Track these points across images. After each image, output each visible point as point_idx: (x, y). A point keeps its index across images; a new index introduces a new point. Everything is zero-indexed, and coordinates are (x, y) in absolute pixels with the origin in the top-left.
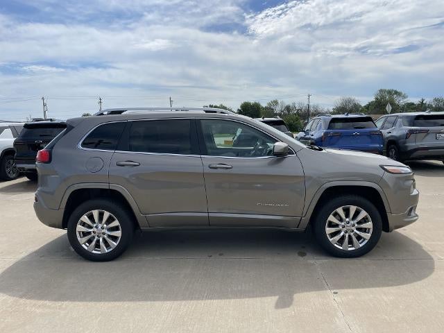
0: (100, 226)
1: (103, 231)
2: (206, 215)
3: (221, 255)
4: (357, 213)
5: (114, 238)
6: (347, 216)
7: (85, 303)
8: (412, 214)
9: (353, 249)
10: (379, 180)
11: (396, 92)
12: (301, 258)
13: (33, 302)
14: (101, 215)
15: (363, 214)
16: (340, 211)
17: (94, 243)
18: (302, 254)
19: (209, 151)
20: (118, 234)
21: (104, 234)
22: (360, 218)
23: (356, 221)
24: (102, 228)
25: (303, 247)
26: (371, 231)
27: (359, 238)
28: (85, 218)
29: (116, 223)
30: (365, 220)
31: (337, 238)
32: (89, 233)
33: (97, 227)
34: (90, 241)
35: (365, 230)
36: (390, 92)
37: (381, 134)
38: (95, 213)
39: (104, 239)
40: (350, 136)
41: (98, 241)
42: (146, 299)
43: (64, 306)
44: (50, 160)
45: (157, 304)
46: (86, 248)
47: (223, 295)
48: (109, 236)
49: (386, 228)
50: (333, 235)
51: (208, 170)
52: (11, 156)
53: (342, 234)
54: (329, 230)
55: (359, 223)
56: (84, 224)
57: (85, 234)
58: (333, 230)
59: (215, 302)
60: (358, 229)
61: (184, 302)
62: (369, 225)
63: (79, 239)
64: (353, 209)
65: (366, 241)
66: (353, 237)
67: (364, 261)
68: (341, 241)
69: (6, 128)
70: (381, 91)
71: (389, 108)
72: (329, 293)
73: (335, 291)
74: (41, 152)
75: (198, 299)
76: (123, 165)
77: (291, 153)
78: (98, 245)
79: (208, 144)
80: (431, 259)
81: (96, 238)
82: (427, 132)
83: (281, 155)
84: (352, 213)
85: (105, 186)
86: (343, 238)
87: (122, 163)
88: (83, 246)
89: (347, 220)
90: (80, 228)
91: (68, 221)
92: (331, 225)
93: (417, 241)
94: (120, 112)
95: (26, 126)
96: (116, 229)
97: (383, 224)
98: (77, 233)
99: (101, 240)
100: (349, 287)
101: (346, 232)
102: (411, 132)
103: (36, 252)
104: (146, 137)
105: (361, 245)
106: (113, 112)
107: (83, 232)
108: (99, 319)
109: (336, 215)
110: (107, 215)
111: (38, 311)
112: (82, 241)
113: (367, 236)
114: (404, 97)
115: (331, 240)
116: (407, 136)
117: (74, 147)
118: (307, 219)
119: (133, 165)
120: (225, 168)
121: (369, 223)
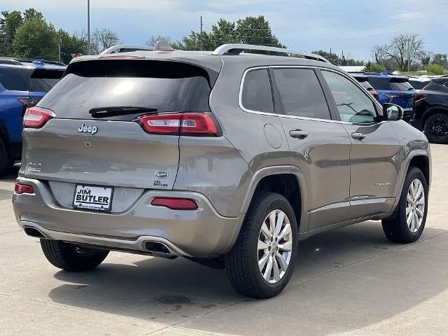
0: (274, 237)
1: (277, 245)
9: (416, 230)
15: (421, 188)
20: (289, 246)
21: (277, 249)
22: (419, 192)
23: (418, 197)
24: (276, 240)
28: (265, 227)
33: (272, 239)
53: (411, 214)
63: (259, 262)
84: (416, 188)
87: (294, 133)
90: (260, 244)
101: (413, 211)
112: (261, 265)
115: (407, 222)
118: (398, 198)
119: (303, 137)
120: (361, 138)
121: (423, 198)
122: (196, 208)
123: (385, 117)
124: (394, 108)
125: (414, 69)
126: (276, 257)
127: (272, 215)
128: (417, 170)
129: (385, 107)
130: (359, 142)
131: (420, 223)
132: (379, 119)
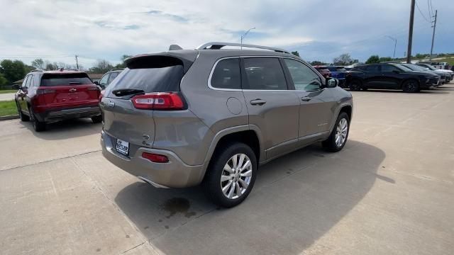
2: (297, 140)
3: (290, 170)
14: (238, 159)
16: (340, 123)
17: (233, 189)
20: (249, 173)
21: (240, 177)
24: (239, 172)
26: (346, 133)
29: (248, 163)
32: (228, 181)
33: (235, 173)
46: (228, 197)
55: (344, 129)
63: (223, 189)
65: (344, 139)
76: (255, 105)
87: (254, 102)
90: (223, 178)
96: (247, 169)
98: (221, 185)
99: (238, 184)
109: (339, 126)
110: (243, 157)
113: (345, 136)
115: (336, 142)
118: (331, 131)
119: (262, 104)
120: (308, 100)
121: (346, 128)
122: (167, 161)
123: (327, 86)
124: (333, 80)
125: (347, 65)
126: (239, 182)
127: (235, 157)
128: (345, 114)
129: (327, 80)
130: (306, 103)
131: (343, 141)
132: (323, 87)
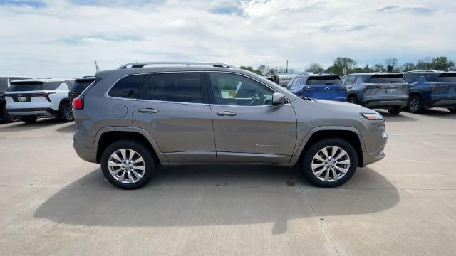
0: (127, 162)
1: (131, 165)
2: (215, 153)
3: (226, 184)
4: (338, 152)
5: (140, 172)
6: (330, 154)
7: (113, 228)
8: (381, 153)
9: (333, 180)
10: (359, 125)
11: (349, 60)
12: (290, 188)
13: (70, 226)
14: (128, 153)
15: (343, 153)
16: (324, 150)
17: (123, 175)
18: (291, 184)
19: (217, 100)
20: (143, 168)
21: (131, 168)
22: (340, 156)
23: (337, 159)
24: (130, 163)
25: (291, 178)
26: (348, 167)
27: (338, 172)
28: (114, 155)
29: (141, 159)
30: (344, 158)
31: (321, 172)
32: (119, 167)
33: (125, 163)
34: (120, 173)
35: (343, 166)
36: (344, 60)
37: (345, 89)
38: (123, 151)
39: (131, 172)
40: (323, 90)
41: (127, 174)
42: (165, 224)
43: (95, 231)
44: (82, 107)
45: (174, 229)
46: (117, 179)
47: (229, 221)
48: (135, 170)
49: (361, 164)
50: (317, 170)
51: (216, 117)
52: (66, 104)
53: (324, 169)
54: (314, 166)
55: (339, 160)
56: (114, 160)
57: (116, 168)
58: (317, 166)
59: (222, 227)
60: (338, 165)
61: (195, 228)
62: (347, 162)
63: (111, 172)
64: (335, 149)
65: (343, 175)
66: (334, 172)
67: (341, 190)
68: (323, 175)
69: (63, 82)
70: (338, 59)
71: (345, 71)
72: (317, 219)
73: (321, 218)
74: (76, 100)
75: (208, 224)
76: (144, 112)
77: (286, 102)
78: (126, 177)
79: (216, 95)
80: (395, 189)
81: (125, 171)
82: (380, 87)
83: (277, 104)
84: (334, 152)
85: (130, 130)
86: (325, 172)
87: (143, 110)
88: (115, 177)
89: (330, 157)
90: (111, 163)
91: (101, 157)
92: (316, 162)
93: (381, 173)
94: (141, 66)
95: (78, 81)
96: (141, 164)
97: (358, 161)
98: (109, 168)
99: (129, 173)
100: (332, 214)
101: (328, 167)
102: (368, 87)
103: (79, 181)
104: (166, 88)
105: (339, 178)
106: (135, 66)
107: (114, 167)
108: (123, 243)
109: (321, 154)
110: (132, 153)
111: (72, 235)
112: (113, 173)
113: (345, 170)
114: (355, 64)
115: (315, 173)
116: (364, 91)
117: (102, 95)
118: (297, 157)
119: (152, 112)
120: (230, 115)
